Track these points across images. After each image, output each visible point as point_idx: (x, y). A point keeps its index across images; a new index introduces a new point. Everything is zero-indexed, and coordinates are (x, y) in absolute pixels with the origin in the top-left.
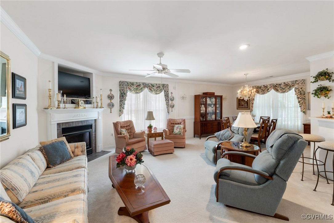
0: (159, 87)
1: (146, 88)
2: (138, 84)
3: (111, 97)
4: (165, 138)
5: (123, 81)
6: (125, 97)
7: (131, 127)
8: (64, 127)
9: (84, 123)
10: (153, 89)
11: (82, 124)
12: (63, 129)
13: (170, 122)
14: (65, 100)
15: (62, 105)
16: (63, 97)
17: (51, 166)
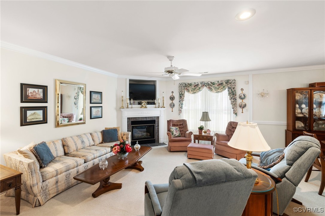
0: (222, 84)
1: (205, 87)
2: (196, 84)
3: (172, 98)
4: (216, 143)
5: (182, 83)
6: (182, 98)
7: (184, 125)
8: (132, 120)
9: (148, 119)
10: (214, 87)
11: (147, 119)
12: (132, 122)
13: (231, 125)
14: (132, 102)
15: (130, 106)
16: (131, 100)
17: (103, 142)
